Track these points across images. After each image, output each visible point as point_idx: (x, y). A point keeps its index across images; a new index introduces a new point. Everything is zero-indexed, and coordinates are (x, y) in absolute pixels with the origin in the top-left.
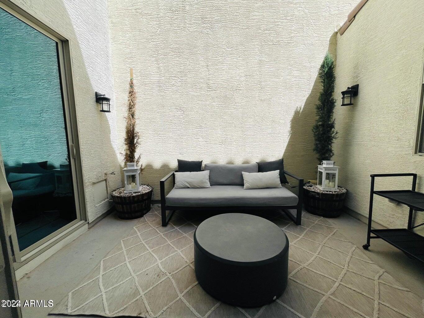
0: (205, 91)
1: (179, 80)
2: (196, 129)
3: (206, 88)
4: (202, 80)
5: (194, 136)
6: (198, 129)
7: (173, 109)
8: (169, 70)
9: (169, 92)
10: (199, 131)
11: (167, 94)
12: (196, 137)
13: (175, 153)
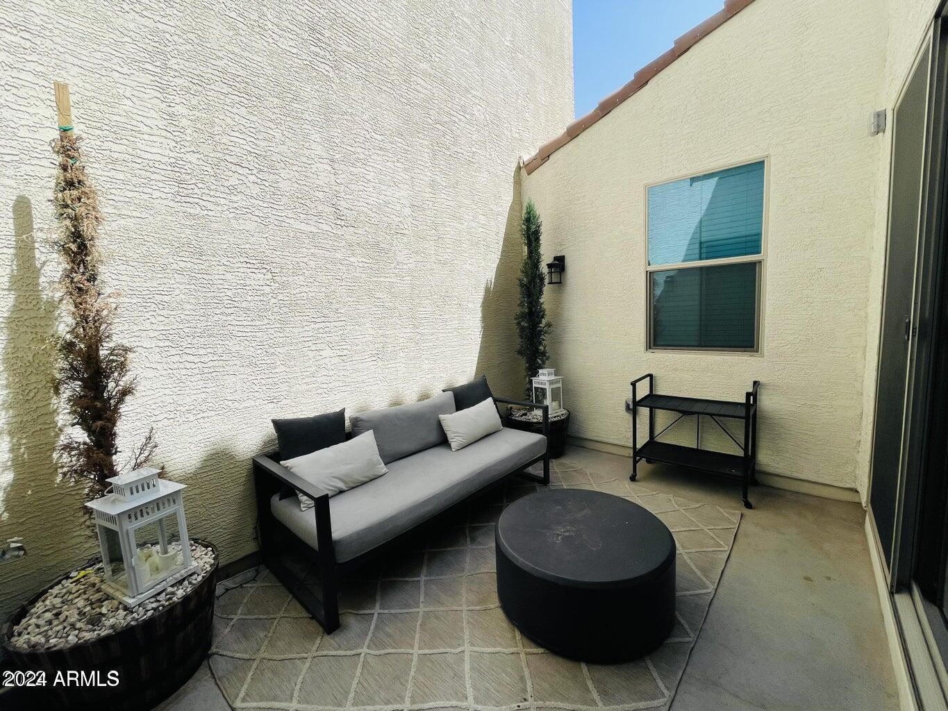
0: (331, 224)
1: (253, 178)
2: (313, 325)
3: (332, 217)
4: (320, 195)
5: (307, 344)
6: (318, 326)
7: (237, 265)
8: (217, 138)
9: (220, 208)
10: (321, 331)
11: (210, 213)
12: (313, 348)
13: (253, 404)
